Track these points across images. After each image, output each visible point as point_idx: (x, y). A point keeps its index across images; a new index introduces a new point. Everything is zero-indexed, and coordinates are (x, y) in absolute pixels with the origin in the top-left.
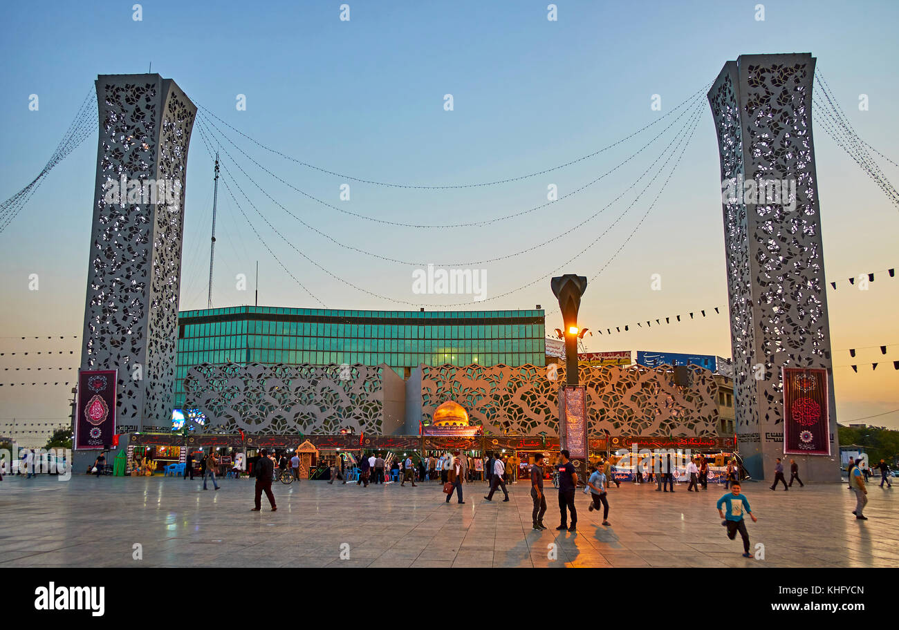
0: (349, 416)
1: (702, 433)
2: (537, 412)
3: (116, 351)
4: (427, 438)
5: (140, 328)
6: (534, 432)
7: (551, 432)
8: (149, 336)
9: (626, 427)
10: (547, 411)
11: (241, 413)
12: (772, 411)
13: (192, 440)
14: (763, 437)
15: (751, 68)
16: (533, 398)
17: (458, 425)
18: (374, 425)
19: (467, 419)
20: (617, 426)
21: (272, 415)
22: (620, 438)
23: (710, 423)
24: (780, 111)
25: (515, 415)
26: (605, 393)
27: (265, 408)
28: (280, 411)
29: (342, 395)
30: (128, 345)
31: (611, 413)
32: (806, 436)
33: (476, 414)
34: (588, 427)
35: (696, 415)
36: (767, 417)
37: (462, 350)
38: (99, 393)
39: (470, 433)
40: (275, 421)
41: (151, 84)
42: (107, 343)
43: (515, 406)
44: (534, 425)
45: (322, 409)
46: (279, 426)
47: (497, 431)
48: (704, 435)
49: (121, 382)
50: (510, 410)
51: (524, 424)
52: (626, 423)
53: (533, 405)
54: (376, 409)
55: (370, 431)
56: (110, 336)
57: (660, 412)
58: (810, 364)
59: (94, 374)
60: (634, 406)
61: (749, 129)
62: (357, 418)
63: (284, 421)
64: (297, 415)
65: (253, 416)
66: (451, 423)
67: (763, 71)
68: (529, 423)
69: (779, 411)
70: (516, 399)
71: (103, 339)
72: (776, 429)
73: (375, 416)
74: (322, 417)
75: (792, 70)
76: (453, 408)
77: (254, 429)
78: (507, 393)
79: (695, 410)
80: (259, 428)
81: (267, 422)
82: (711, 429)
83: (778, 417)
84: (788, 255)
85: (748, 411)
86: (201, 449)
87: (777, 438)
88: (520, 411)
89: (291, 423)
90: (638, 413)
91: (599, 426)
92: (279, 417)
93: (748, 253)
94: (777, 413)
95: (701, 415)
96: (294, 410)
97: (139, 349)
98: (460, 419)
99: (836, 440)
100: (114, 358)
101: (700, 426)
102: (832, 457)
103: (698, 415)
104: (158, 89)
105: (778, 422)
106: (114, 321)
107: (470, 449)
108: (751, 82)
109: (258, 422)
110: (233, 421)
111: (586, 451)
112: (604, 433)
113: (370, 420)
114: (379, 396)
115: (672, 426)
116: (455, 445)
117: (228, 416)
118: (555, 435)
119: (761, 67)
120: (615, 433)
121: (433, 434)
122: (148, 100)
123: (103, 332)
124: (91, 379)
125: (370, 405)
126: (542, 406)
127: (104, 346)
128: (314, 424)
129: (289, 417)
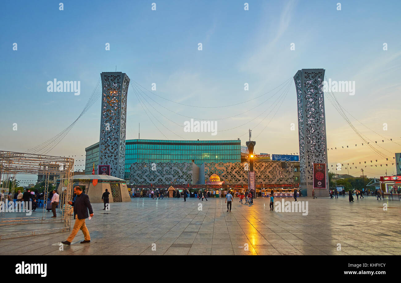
0: (182, 178)
1: (290, 182)
2: (240, 176)
3: (109, 159)
4: (208, 185)
5: (117, 152)
6: (239, 183)
7: (244, 183)
8: (120, 154)
9: (267, 181)
10: (243, 176)
11: (148, 178)
12: (310, 176)
13: (136, 186)
14: (307, 184)
15: (306, 73)
16: (239, 172)
17: (217, 181)
18: (190, 181)
19: (220, 179)
20: (264, 181)
21: (158, 178)
22: (265, 184)
23: (292, 180)
24: (314, 86)
25: (233, 178)
26: (261, 171)
27: (156, 176)
28: (160, 177)
29: (180, 172)
30: (113, 157)
31: (263, 177)
32: (319, 183)
33: (222, 178)
34: (256, 181)
35: (288, 177)
36: (308, 178)
37: (212, 154)
38: (105, 172)
39: (221, 183)
40: (159, 180)
41: (119, 75)
42: (107, 156)
43: (233, 175)
44: (239, 180)
45: (174, 176)
46: (160, 182)
47: (228, 183)
48: (290, 183)
49: (111, 169)
50: (232, 176)
51: (236, 180)
52: (267, 180)
53: (239, 174)
54: (190, 176)
55: (189, 183)
56: (107, 154)
57: (277, 176)
58: (321, 162)
59: (103, 166)
60: (269, 174)
61: (305, 91)
62: (185, 179)
63: (162, 180)
64: (165, 178)
65: (152, 179)
66: (215, 181)
67: (309, 74)
68: (238, 180)
69: (312, 176)
70: (234, 173)
71: (105, 155)
72: (311, 181)
73: (190, 178)
74: (173, 179)
75: (318, 74)
76: (215, 176)
77: (152, 182)
78: (231, 171)
79: (288, 176)
80: (154, 182)
81: (156, 181)
82: (292, 181)
83: (312, 178)
84: (315, 129)
85: (303, 176)
86: (138, 189)
87: (311, 184)
88: (235, 176)
89: (164, 181)
90: (271, 177)
91: (259, 181)
92: (160, 179)
93: (304, 129)
94: (311, 177)
95: (290, 177)
96: (165, 177)
97: (117, 158)
98: (217, 179)
99: (328, 184)
100: (109, 161)
101: (289, 180)
102: (327, 189)
103: (289, 177)
104: (121, 77)
105: (311, 179)
106: (109, 150)
107: (221, 188)
108: (305, 77)
109: (154, 180)
110: (145, 180)
111: (255, 189)
112: (260, 183)
113: (189, 179)
114: (191, 172)
115: (281, 181)
116: (216, 187)
117: (144, 179)
118: (246, 184)
119: (308, 73)
120: (264, 183)
121: (209, 184)
122: (118, 80)
123: (105, 153)
124: (102, 168)
125: (189, 175)
126: (242, 175)
127: (106, 157)
128: (171, 181)
129: (163, 179)
